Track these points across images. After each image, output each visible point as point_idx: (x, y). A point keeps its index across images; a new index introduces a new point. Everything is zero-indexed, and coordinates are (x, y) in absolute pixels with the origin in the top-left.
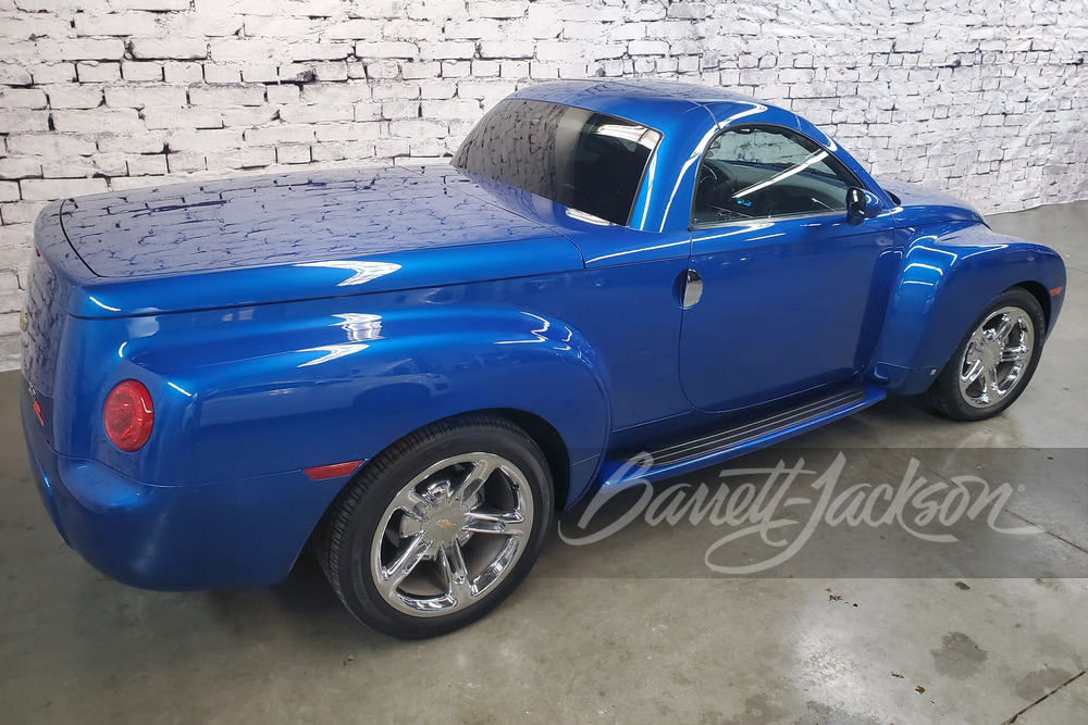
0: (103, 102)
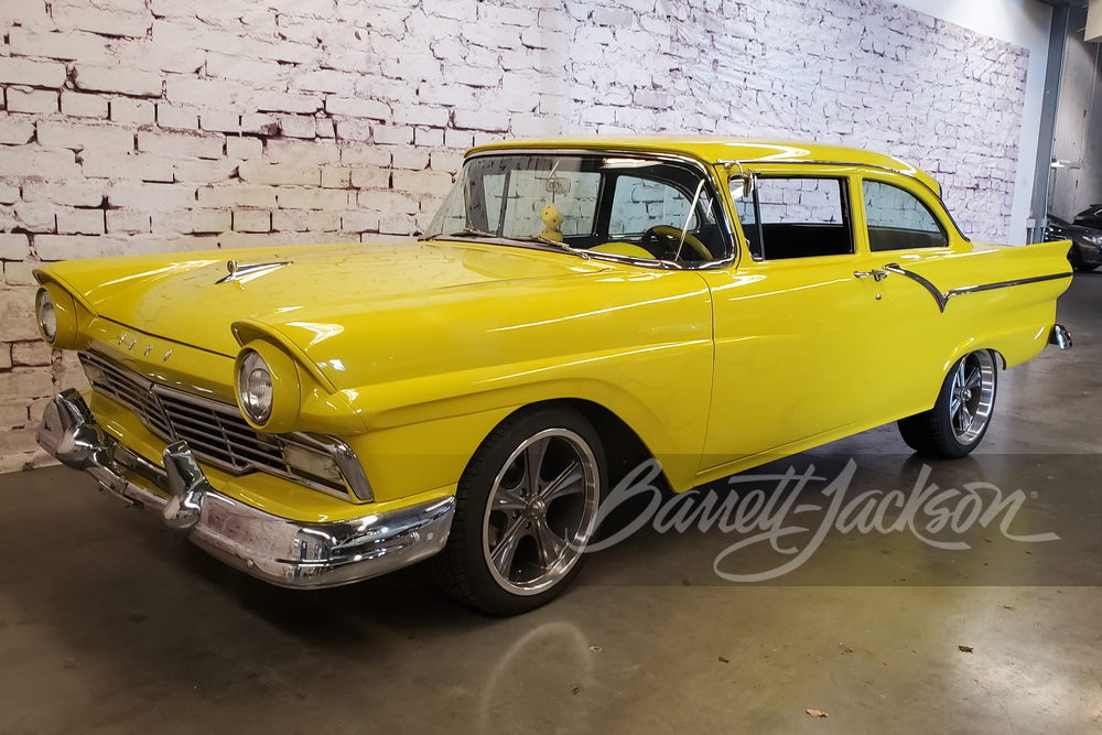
0: (34, 138)
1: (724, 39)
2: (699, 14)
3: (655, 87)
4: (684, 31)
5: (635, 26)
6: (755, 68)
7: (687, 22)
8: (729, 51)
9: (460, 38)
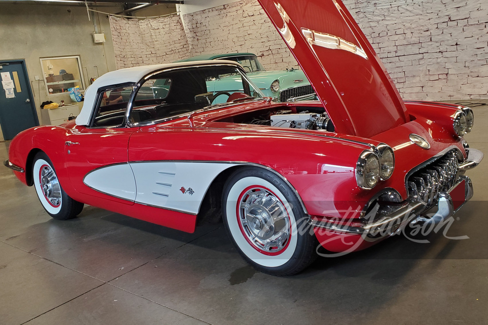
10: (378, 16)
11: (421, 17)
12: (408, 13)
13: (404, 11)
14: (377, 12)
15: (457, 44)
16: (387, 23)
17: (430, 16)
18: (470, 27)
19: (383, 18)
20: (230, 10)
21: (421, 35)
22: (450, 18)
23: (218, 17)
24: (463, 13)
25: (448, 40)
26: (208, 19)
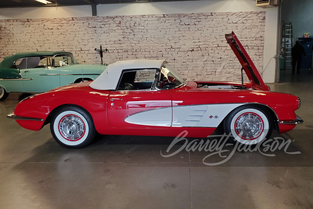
1: (136, 30)
2: (128, 28)
3: (119, 40)
4: (125, 31)
5: (114, 32)
6: (145, 34)
7: (126, 29)
8: (138, 32)
9: (82, 39)
10: (136, 41)
11: (158, 45)
12: (151, 42)
13: (149, 40)
14: (135, 39)
15: (174, 59)
16: (141, 45)
17: (162, 45)
18: (181, 52)
19: (138, 42)
20: (32, 23)
21: (158, 53)
22: (171, 47)
23: (22, 26)
24: (177, 46)
25: (170, 57)
26: (12, 26)
